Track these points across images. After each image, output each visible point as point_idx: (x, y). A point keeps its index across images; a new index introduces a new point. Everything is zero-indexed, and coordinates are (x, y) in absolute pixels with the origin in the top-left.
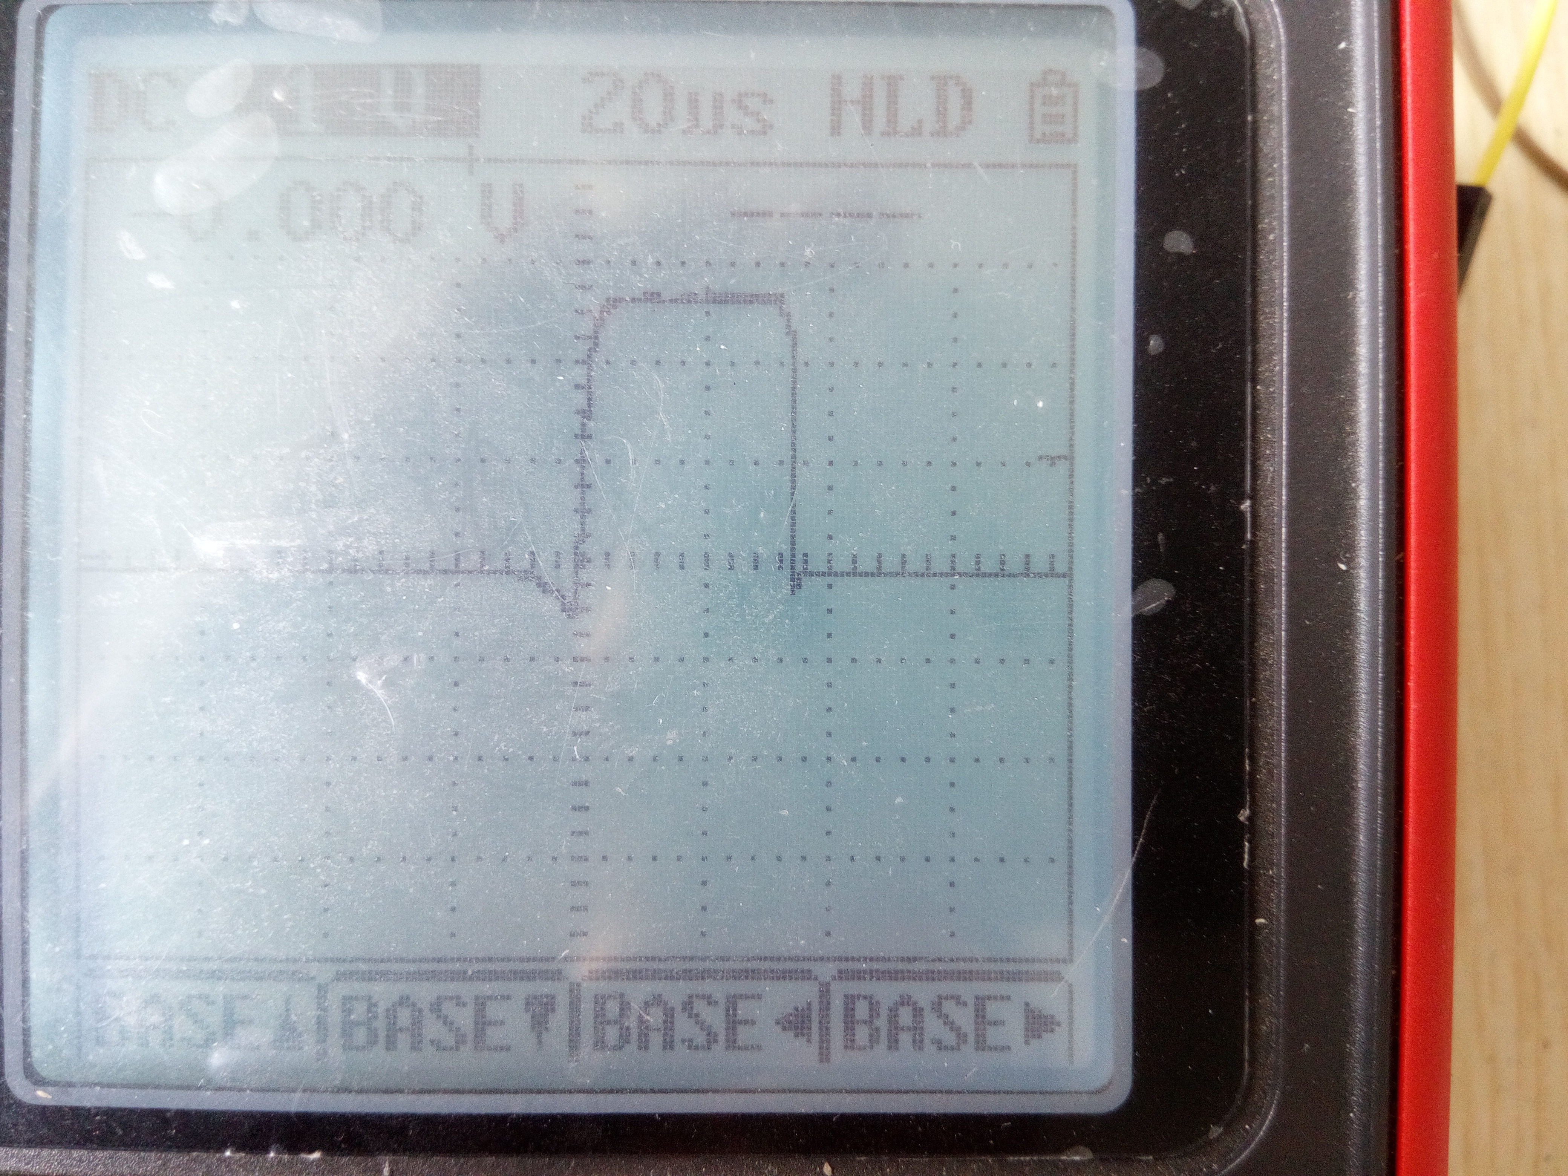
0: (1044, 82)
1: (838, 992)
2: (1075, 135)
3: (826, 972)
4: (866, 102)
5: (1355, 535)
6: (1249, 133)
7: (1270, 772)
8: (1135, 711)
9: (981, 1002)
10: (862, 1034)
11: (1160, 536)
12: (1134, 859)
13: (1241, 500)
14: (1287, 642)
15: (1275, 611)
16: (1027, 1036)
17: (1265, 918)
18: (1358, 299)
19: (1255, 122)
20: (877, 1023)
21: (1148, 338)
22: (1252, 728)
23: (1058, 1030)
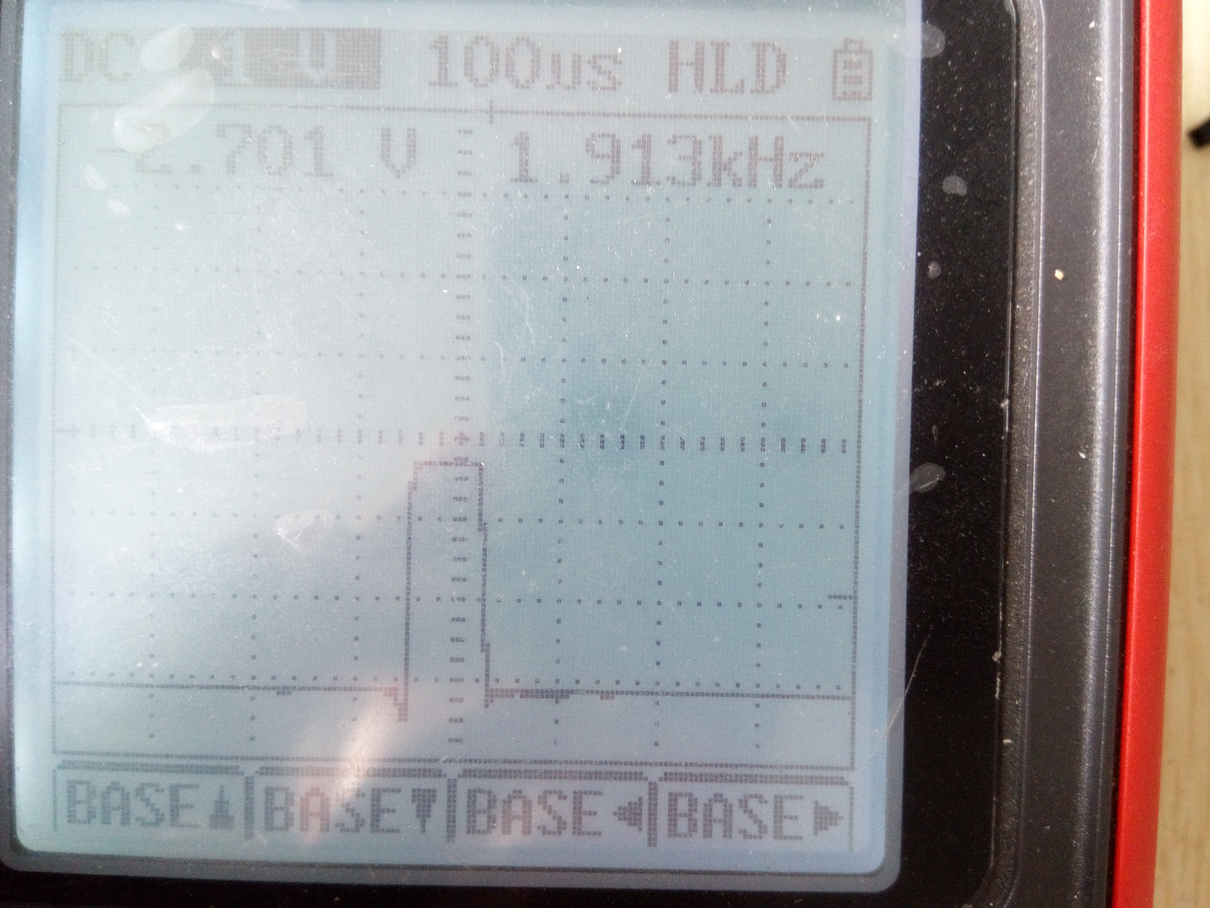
0: (845, 50)
1: (665, 789)
2: (870, 93)
3: (654, 774)
4: (698, 65)
5: (1093, 430)
6: (1014, 95)
7: (1019, 622)
8: (910, 571)
9: (779, 801)
10: (683, 825)
11: (934, 428)
12: (907, 691)
13: (1001, 399)
14: (1037, 516)
15: (1026, 491)
16: (816, 828)
17: (1011, 739)
18: (1100, 236)
19: (1018, 86)
20: (695, 815)
21: (928, 265)
22: (1005, 585)
23: (840, 822)
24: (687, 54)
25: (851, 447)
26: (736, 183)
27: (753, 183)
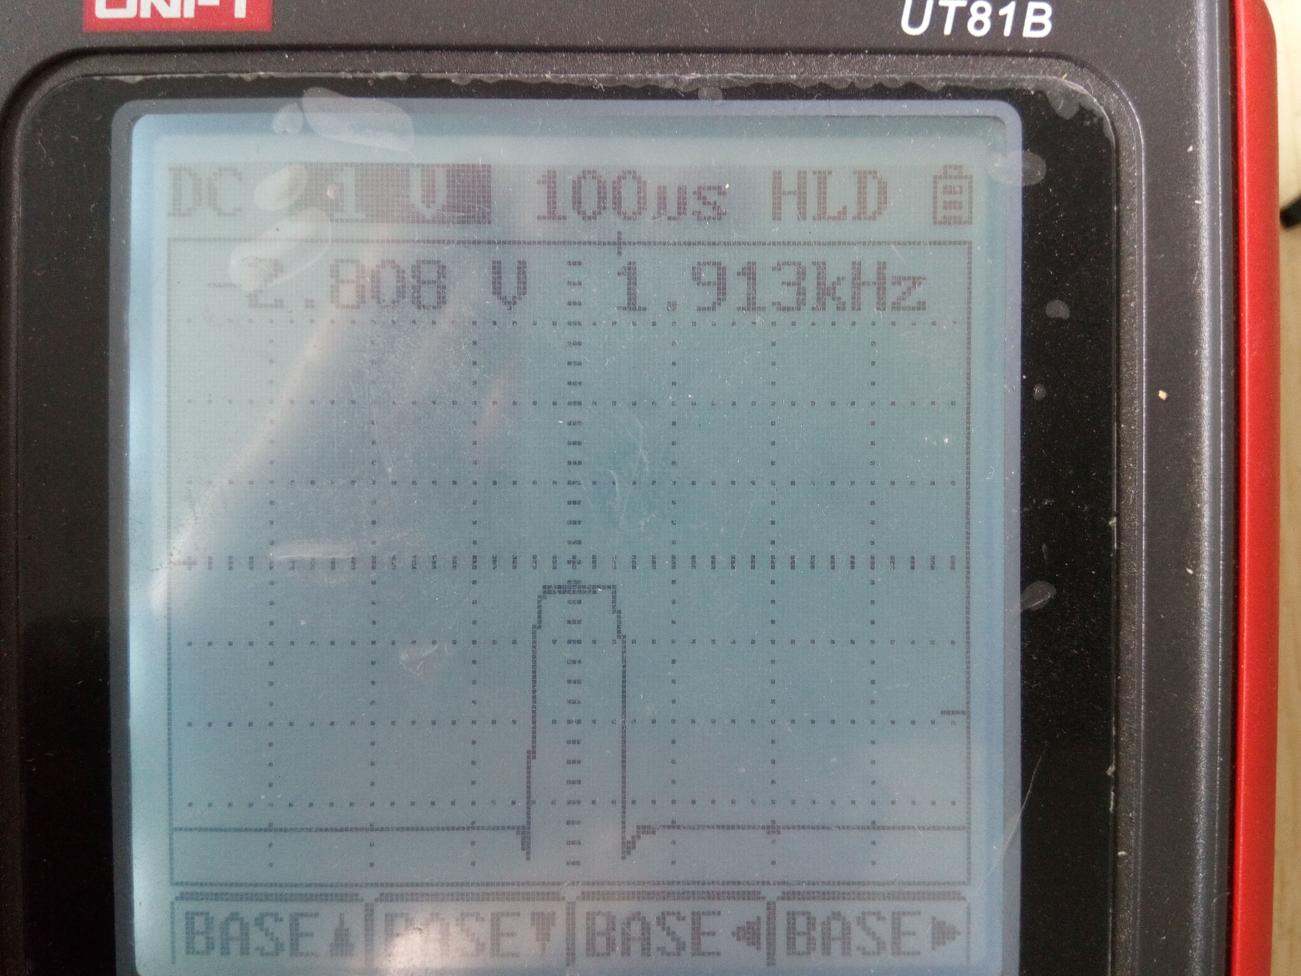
0: (945, 176)
1: (782, 908)
2: (970, 218)
3: (772, 893)
4: (801, 194)
5: (1199, 546)
6: (1115, 220)
7: (1131, 735)
8: (1024, 687)
9: (897, 917)
10: (801, 943)
11: (1044, 547)
12: (1023, 807)
13: (1108, 518)
14: (1147, 631)
15: (1136, 606)
16: (933, 943)
17: (1126, 851)
18: (1202, 356)
19: (1119, 211)
20: (813, 933)
21: (1033, 388)
22: (1117, 701)
23: (958, 938)
24: (790, 183)
25: (960, 565)
26: (841, 307)
27: (856, 307)
